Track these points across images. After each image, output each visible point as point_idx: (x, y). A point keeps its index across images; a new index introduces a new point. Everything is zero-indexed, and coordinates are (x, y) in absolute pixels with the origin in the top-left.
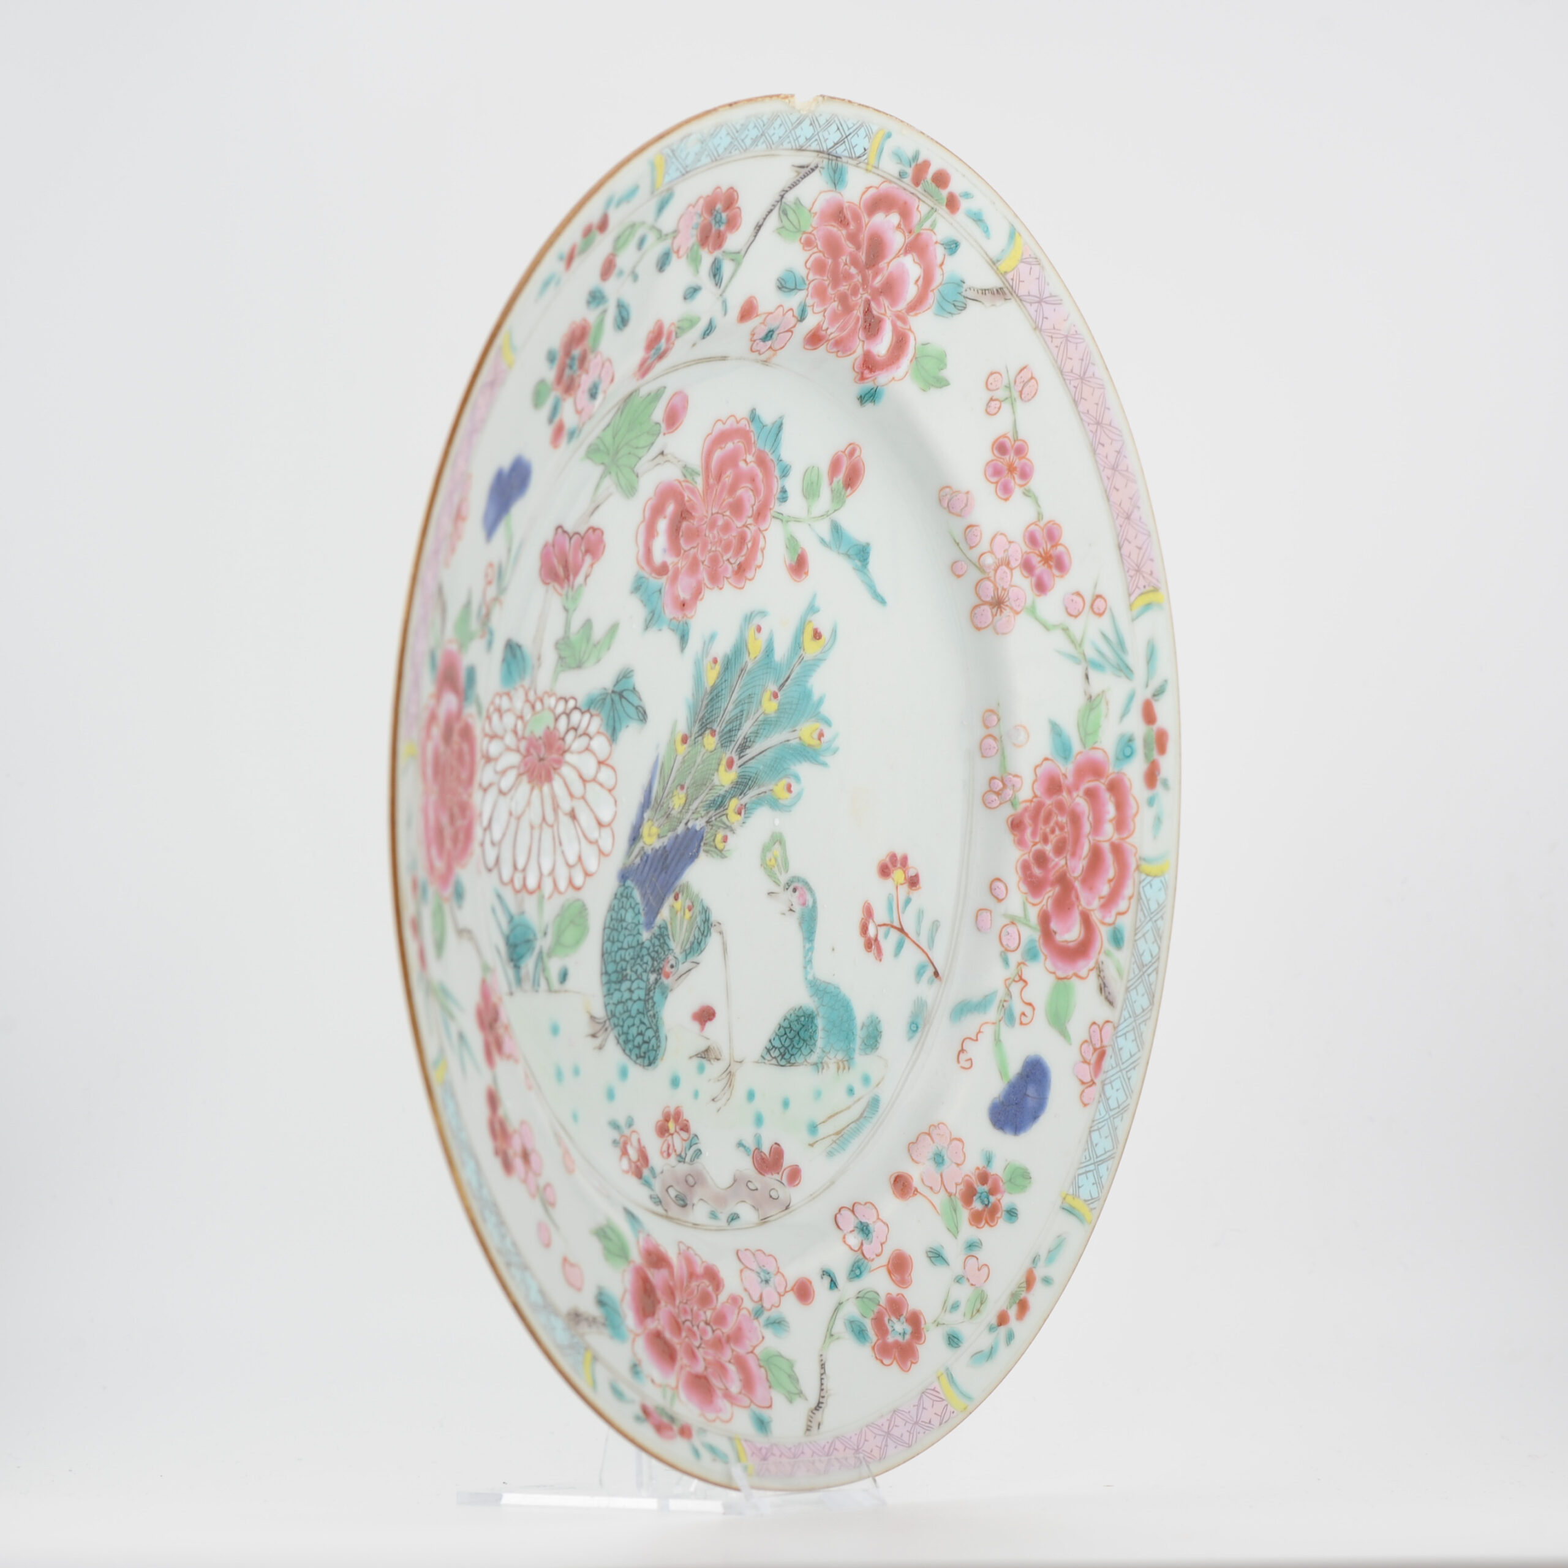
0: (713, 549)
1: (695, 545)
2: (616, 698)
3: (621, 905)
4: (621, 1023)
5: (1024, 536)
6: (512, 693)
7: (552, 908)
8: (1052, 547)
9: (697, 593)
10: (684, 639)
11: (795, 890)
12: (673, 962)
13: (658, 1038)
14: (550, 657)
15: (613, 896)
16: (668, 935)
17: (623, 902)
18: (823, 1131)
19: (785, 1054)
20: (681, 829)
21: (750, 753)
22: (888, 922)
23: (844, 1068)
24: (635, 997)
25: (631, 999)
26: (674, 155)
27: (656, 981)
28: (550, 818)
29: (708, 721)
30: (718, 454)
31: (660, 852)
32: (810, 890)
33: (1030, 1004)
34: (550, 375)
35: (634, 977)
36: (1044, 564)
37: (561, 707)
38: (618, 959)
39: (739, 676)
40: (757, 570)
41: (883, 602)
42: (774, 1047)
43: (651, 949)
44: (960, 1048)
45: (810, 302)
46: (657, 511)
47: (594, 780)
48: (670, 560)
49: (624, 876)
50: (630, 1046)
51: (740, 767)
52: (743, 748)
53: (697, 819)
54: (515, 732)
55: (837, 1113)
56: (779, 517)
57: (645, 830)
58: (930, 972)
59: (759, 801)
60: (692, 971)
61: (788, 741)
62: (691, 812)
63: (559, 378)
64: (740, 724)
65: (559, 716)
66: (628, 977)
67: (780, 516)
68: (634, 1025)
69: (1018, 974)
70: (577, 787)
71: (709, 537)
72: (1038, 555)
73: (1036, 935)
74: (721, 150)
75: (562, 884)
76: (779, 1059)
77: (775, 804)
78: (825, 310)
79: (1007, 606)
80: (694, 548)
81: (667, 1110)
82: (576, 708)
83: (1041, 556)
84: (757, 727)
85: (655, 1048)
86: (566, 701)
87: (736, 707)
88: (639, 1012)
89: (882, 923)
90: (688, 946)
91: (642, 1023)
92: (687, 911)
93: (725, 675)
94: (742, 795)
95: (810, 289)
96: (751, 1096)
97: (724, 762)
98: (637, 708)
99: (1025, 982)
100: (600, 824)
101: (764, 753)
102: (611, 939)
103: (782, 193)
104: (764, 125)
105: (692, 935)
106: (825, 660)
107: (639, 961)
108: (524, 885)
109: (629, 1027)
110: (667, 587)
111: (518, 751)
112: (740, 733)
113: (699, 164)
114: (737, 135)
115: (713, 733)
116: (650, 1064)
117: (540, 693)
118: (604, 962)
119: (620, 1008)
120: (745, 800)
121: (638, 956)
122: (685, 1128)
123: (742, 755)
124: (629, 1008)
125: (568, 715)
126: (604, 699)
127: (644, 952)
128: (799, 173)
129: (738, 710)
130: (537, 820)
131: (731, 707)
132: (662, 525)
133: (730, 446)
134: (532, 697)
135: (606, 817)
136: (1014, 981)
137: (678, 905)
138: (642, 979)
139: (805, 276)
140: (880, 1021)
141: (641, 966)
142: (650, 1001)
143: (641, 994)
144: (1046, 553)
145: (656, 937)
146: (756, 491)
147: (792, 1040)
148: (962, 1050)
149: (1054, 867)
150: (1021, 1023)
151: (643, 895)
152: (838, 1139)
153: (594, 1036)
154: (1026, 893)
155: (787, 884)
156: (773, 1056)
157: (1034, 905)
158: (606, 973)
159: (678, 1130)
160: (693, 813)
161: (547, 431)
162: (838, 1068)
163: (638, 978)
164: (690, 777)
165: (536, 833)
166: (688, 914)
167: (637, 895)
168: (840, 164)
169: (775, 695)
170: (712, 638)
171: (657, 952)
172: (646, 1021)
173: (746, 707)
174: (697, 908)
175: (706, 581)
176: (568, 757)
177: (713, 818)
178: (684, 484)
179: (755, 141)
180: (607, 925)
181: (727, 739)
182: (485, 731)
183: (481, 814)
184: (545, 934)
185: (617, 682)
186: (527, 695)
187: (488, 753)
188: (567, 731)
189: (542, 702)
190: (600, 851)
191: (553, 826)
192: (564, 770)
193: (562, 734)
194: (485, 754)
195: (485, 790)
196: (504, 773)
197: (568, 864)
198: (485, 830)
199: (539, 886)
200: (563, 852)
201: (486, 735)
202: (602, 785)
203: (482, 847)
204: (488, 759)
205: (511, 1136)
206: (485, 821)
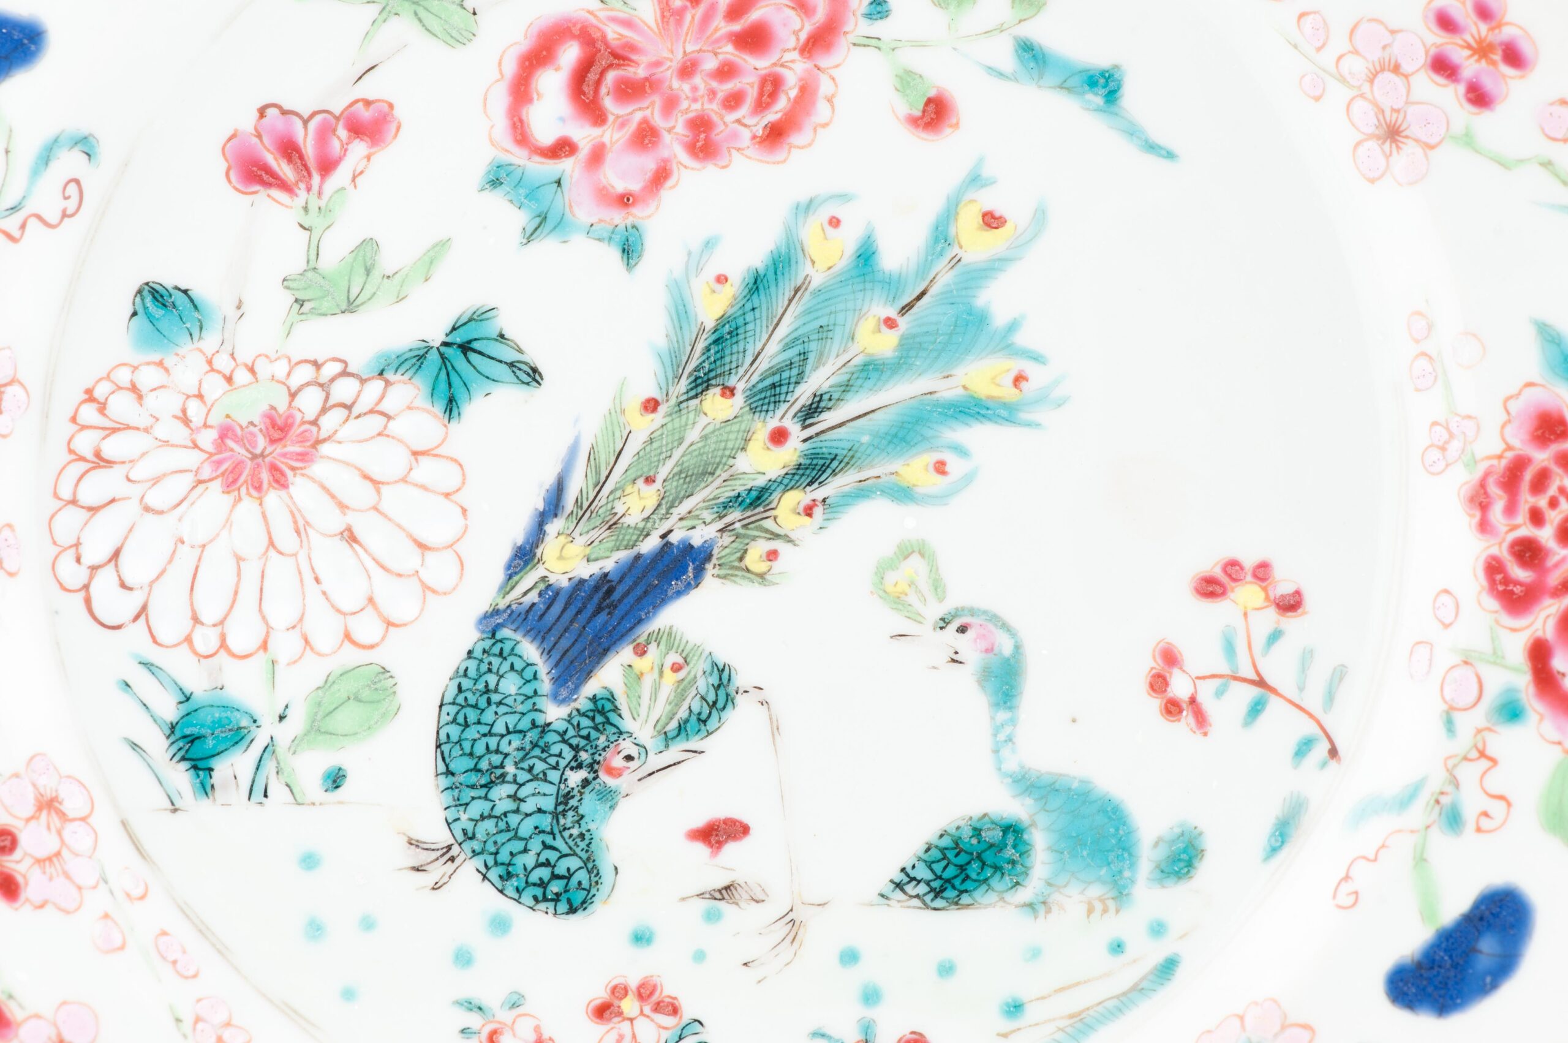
0: (696, 107)
1: (644, 105)
2: (452, 353)
3: (484, 667)
4: (493, 849)
5: (1425, 17)
6: (169, 361)
8: (1492, 29)
9: (661, 177)
10: (629, 251)
11: (962, 629)
12: (633, 751)
16: (616, 709)
17: (490, 663)
18: (1032, 1013)
19: (942, 890)
20: (650, 545)
21: (829, 419)
22: (1227, 672)
23: (1105, 911)
24: (528, 807)
27: (586, 783)
28: (286, 538)
29: (712, 374)
32: (1005, 627)
33: (1501, 798)
35: (523, 776)
36: (1478, 61)
37: (305, 373)
38: (480, 749)
39: (790, 301)
40: (820, 130)
41: (1170, 155)
42: (914, 879)
43: (571, 732)
44: (1343, 875)
46: (535, 61)
47: (404, 480)
48: (580, 132)
51: (805, 441)
52: (811, 411)
53: (693, 528)
54: (185, 420)
55: (1078, 984)
56: (871, 42)
57: (549, 550)
58: (1323, 747)
59: (862, 492)
62: (674, 518)
64: (801, 374)
65: (300, 388)
66: (509, 778)
67: (874, 42)
69: (1476, 746)
70: (358, 493)
71: (680, 89)
72: (1462, 47)
73: (1523, 680)
75: (325, 639)
76: (928, 898)
77: (903, 494)
79: (1407, 137)
80: (640, 109)
81: (618, 980)
82: (345, 374)
83: (1469, 47)
84: (847, 377)
85: (585, 884)
86: (317, 365)
87: (787, 347)
89: (1208, 674)
90: (674, 724)
91: (546, 846)
92: (667, 671)
94: (816, 485)
96: (850, 957)
98: (512, 364)
99: (1494, 761)
100: (422, 547)
101: (871, 416)
102: (461, 719)
105: (685, 706)
106: (1020, 259)
108: (223, 644)
110: (576, 175)
111: (196, 446)
112: (799, 390)
116: (572, 910)
117: (245, 355)
119: (489, 825)
120: (819, 493)
122: (668, 1009)
123: (808, 422)
124: (513, 825)
125: (324, 386)
126: (421, 358)
127: (551, 737)
129: (791, 353)
130: (253, 547)
131: (773, 347)
132: (551, 81)
134: (223, 363)
135: (437, 536)
136: (1466, 758)
137: (643, 664)
140: (1200, 834)
141: (544, 760)
142: (570, 813)
143: (548, 804)
144: (1480, 42)
145: (584, 715)
146: (804, 7)
147: (962, 868)
148: (1347, 878)
149: (1557, 565)
150: (1479, 830)
152: (1071, 1025)
154: (1496, 612)
155: (943, 619)
156: (914, 893)
157: (1514, 630)
158: (449, 773)
159: (647, 1010)
160: (681, 519)
162: (1090, 911)
163: (535, 778)
164: (670, 464)
165: (251, 572)
166: (670, 678)
167: (530, 651)
169: (890, 323)
170: (709, 245)
171: (587, 738)
172: (559, 843)
174: (699, 666)
175: (682, 156)
176: (325, 449)
178: (602, 14)
180: (449, 698)
182: (79, 420)
183: (77, 545)
184: (282, 718)
185: (454, 329)
186: (210, 362)
187: (98, 454)
188: (324, 410)
189: (252, 370)
190: (426, 588)
191: (295, 555)
192: (318, 469)
193: (310, 415)
194: (90, 456)
195: (93, 510)
196: (156, 481)
197: (338, 611)
198: (94, 569)
199: (264, 646)
200: (324, 593)
201: (84, 427)
202: (424, 488)
203: (82, 594)
204: (101, 461)
205: (19, 1025)
206: (95, 551)
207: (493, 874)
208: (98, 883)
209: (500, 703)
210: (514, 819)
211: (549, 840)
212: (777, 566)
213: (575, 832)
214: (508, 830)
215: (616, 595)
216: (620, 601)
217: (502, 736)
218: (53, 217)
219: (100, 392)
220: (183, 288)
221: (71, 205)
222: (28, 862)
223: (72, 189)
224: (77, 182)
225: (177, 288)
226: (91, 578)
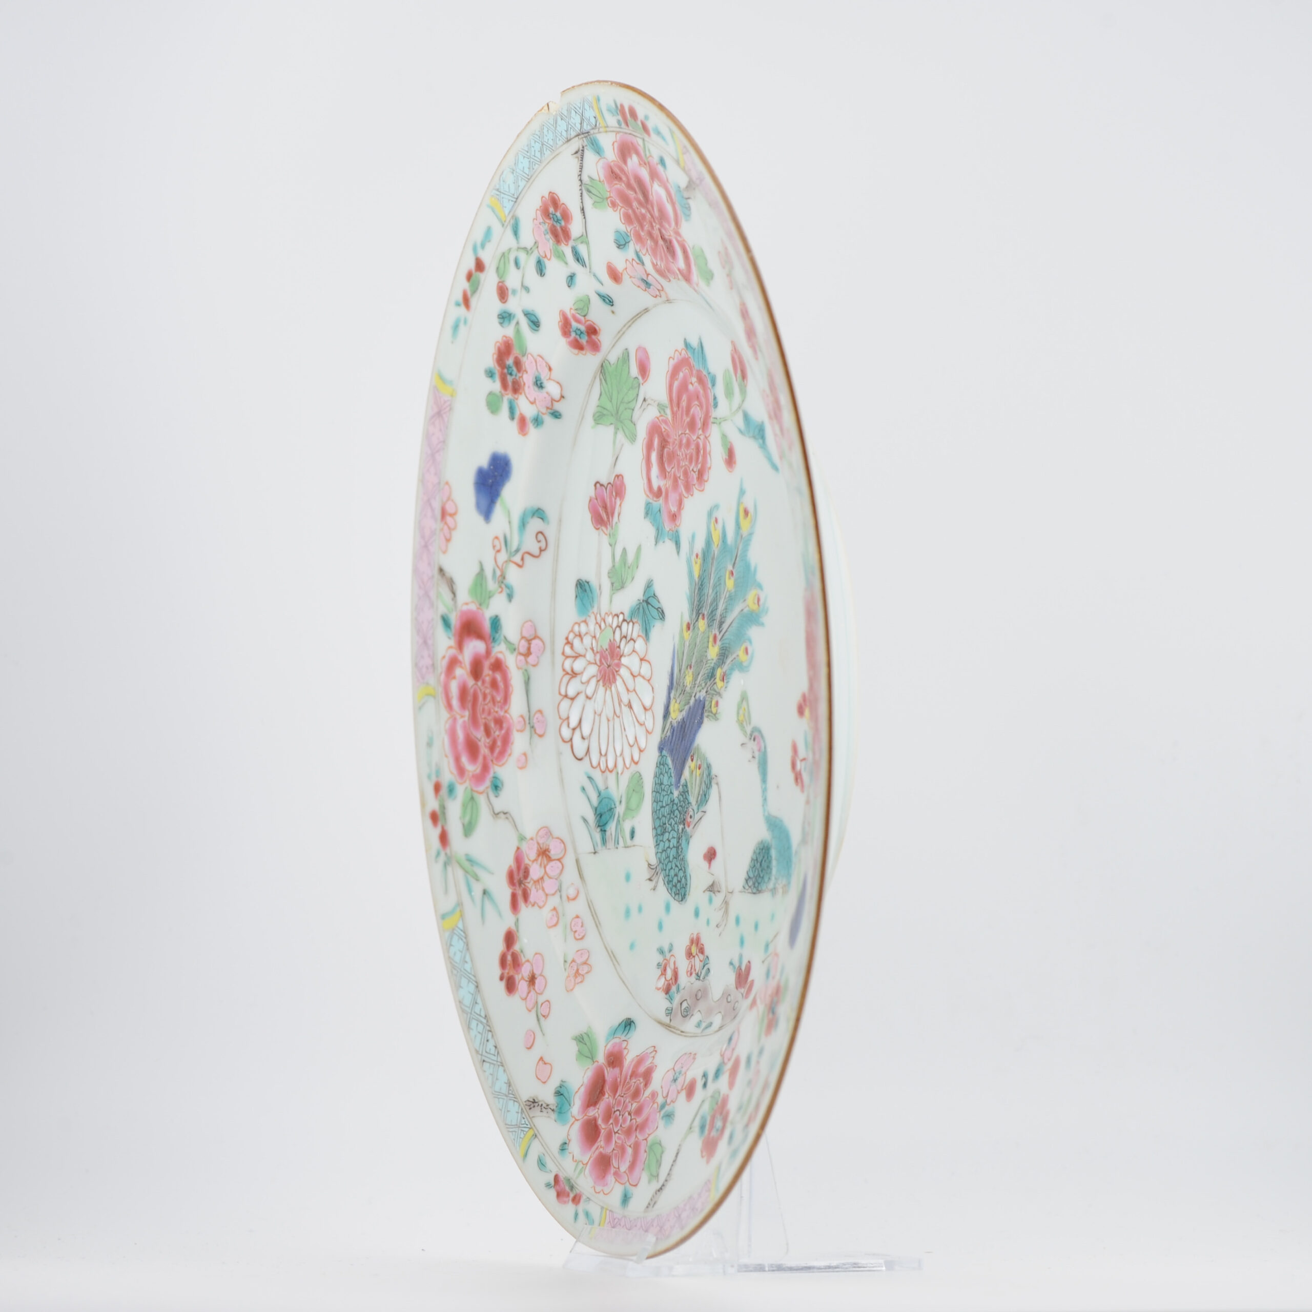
0: (684, 464)
1: (673, 466)
2: (645, 606)
6: (588, 619)
7: (624, 780)
9: (680, 504)
10: (678, 544)
13: (685, 877)
14: (606, 584)
18: (770, 949)
20: (692, 701)
22: (806, 756)
25: (669, 847)
26: (500, 192)
28: (617, 707)
30: (676, 384)
34: (496, 386)
37: (615, 622)
40: (709, 471)
41: (777, 469)
43: (679, 805)
45: (638, 248)
46: (649, 447)
47: (639, 674)
48: (662, 483)
50: (670, 886)
52: (721, 624)
54: (592, 649)
56: (715, 421)
60: (702, 819)
61: (742, 610)
63: (504, 385)
64: (717, 604)
68: (672, 868)
71: (679, 456)
74: (526, 170)
75: (628, 761)
78: (647, 250)
80: (673, 468)
81: (692, 937)
82: (624, 620)
85: (684, 886)
86: (618, 617)
87: (713, 590)
93: (703, 566)
95: (632, 238)
96: (737, 921)
97: (711, 639)
98: (657, 609)
100: (645, 709)
101: (732, 625)
103: (579, 178)
104: (539, 137)
107: (672, 816)
108: (607, 766)
109: (669, 870)
110: (663, 506)
111: (596, 663)
113: (520, 189)
114: (529, 154)
117: (603, 614)
118: (654, 821)
121: (671, 812)
122: (702, 951)
125: (620, 627)
126: (639, 608)
127: (675, 807)
128: (577, 158)
130: (611, 715)
132: (654, 456)
133: (681, 375)
135: (648, 703)
138: (675, 831)
139: (625, 230)
141: (673, 819)
146: (701, 406)
151: (673, 761)
159: (697, 952)
161: (514, 426)
166: (698, 772)
167: (669, 761)
168: (591, 136)
173: (718, 588)
175: (684, 492)
177: (709, 688)
178: (660, 418)
179: (541, 151)
181: (711, 619)
182: (566, 654)
183: (568, 718)
184: (620, 802)
185: (644, 593)
186: (596, 619)
187: (572, 671)
188: (621, 640)
189: (605, 621)
190: (647, 730)
191: (619, 717)
192: (622, 671)
193: (618, 643)
194: (569, 671)
195: (573, 699)
196: (588, 682)
197: (630, 745)
198: (574, 729)
199: (616, 765)
200: (626, 736)
201: (567, 657)
202: (644, 678)
203: (570, 743)
204: (574, 674)
205: (522, 965)
206: (574, 722)
208: (556, 892)
218: (536, 552)
219: (571, 636)
220: (587, 581)
221: (543, 544)
222: (532, 882)
223: (540, 537)
224: (541, 533)
226: (573, 734)
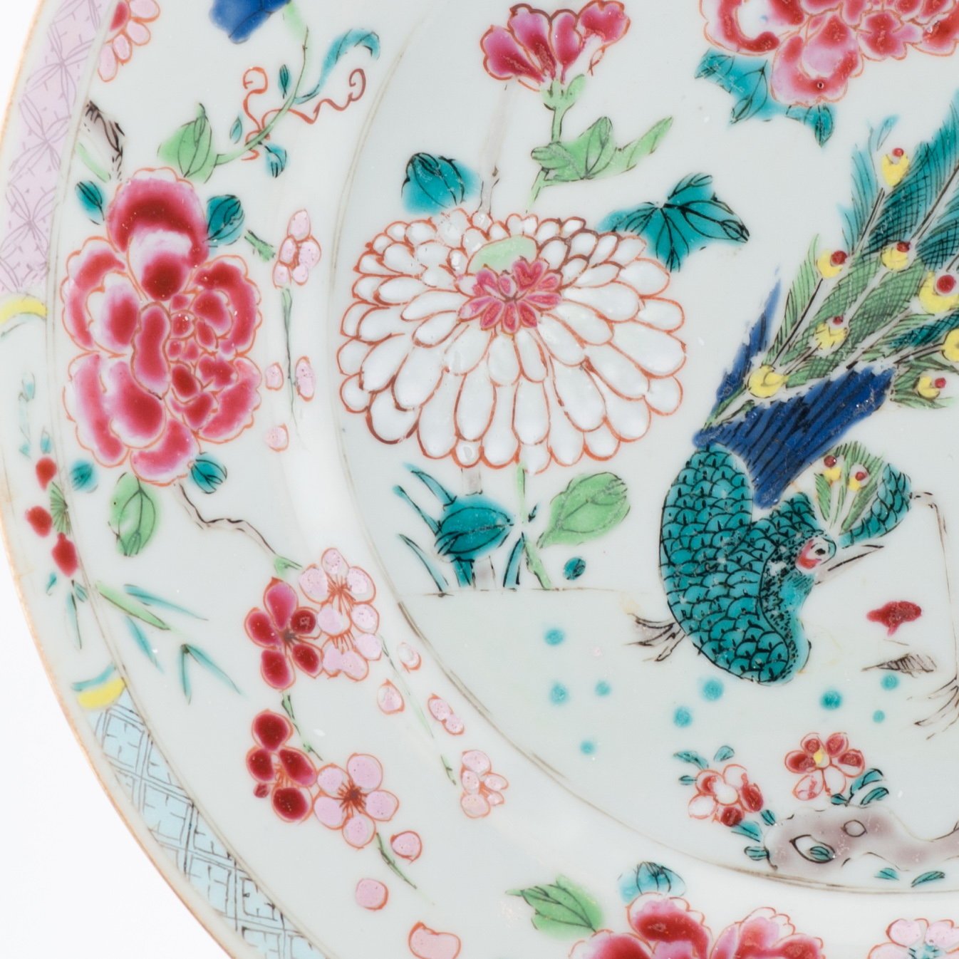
2: (674, 214)
3: (700, 476)
4: (707, 628)
6: (438, 220)
9: (848, 67)
10: (822, 127)
15: (683, 465)
20: (838, 374)
24: (736, 592)
28: (534, 367)
29: (890, 232)
31: (790, 406)
35: (732, 567)
37: (549, 231)
38: (696, 544)
43: (773, 530)
47: (633, 319)
48: (780, 29)
49: (706, 438)
53: (874, 360)
54: (450, 269)
57: (755, 378)
65: (546, 243)
66: (721, 568)
70: (596, 330)
75: (568, 452)
80: (830, 10)
81: (812, 737)
82: (583, 230)
86: (560, 223)
88: (745, 612)
98: (724, 223)
100: (649, 375)
102: (680, 519)
108: (482, 456)
110: (777, 64)
111: (459, 290)
115: (904, 246)
116: (773, 678)
117: (500, 215)
119: (704, 607)
122: (853, 760)
125: (567, 241)
126: (648, 217)
127: (756, 534)
130: (506, 376)
134: (481, 221)
142: (772, 598)
143: (753, 589)
153: (644, 644)
159: (835, 761)
163: (743, 568)
165: (505, 395)
170: (888, 123)
171: (786, 534)
172: (763, 623)
174: (879, 476)
175: (865, 49)
176: (568, 293)
182: (361, 270)
183: (360, 373)
184: (531, 518)
185: (675, 193)
186: (470, 220)
187: (377, 297)
188: (566, 261)
189: (506, 227)
190: (651, 409)
191: (542, 382)
192: (562, 310)
193: (555, 266)
194: (370, 299)
195: (373, 344)
196: (426, 319)
197: (578, 428)
198: (374, 393)
199: (516, 458)
200: (566, 414)
201: (365, 275)
202: (650, 326)
203: (365, 415)
204: (379, 303)
205: (318, 772)
206: (375, 379)
207: (707, 648)
208: (380, 656)
209: (713, 506)
210: (725, 603)
211: (754, 619)
212: (945, 392)
213: (776, 613)
214: (720, 611)
215: (810, 416)
216: (813, 421)
217: (715, 533)
218: (341, 101)
219: (380, 244)
220: (448, 157)
221: (356, 91)
222: (324, 638)
223: (357, 78)
224: (361, 71)
225: (442, 158)
226: (372, 401)
